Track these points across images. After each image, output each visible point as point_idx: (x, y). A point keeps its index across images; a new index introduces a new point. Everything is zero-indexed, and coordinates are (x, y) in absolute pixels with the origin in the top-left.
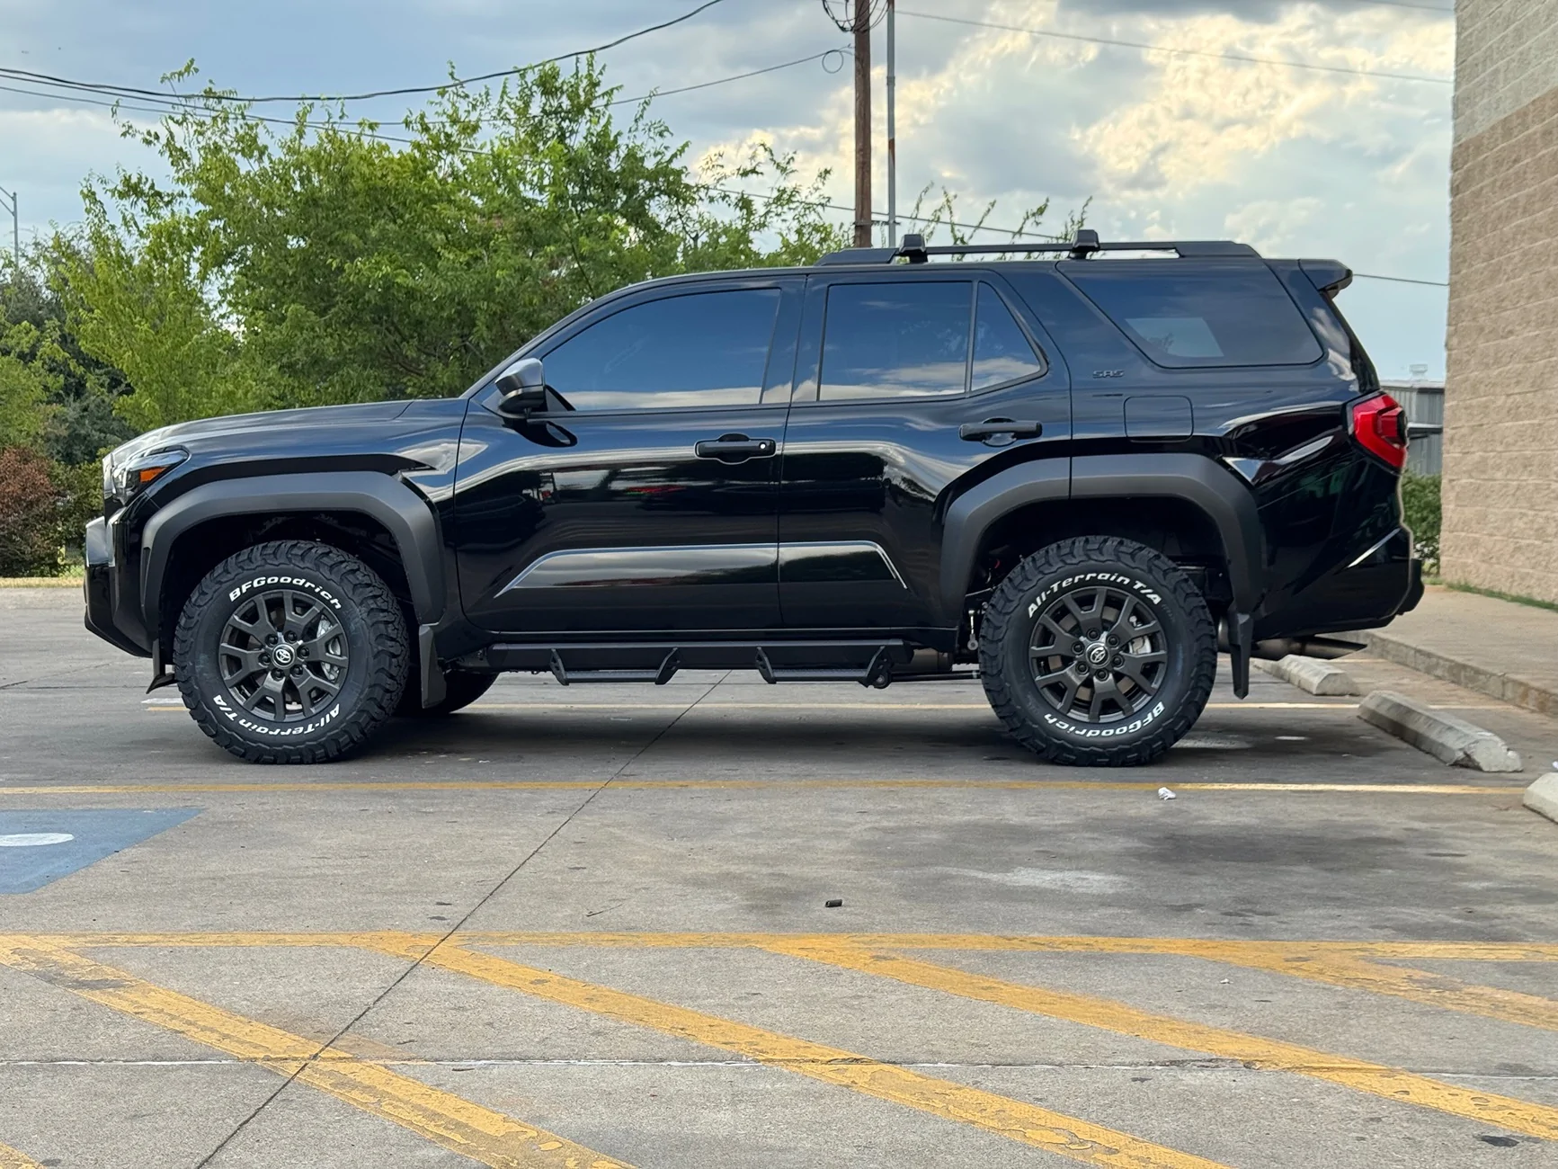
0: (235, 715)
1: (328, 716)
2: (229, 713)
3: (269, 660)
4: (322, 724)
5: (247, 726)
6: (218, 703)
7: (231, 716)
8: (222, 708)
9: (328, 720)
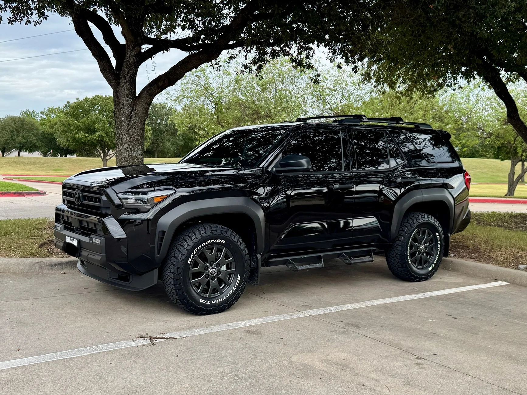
0: (209, 302)
1: (237, 281)
2: (207, 302)
3: (209, 275)
4: (237, 285)
5: (215, 302)
6: (202, 302)
7: (208, 303)
8: (204, 303)
9: (238, 282)
